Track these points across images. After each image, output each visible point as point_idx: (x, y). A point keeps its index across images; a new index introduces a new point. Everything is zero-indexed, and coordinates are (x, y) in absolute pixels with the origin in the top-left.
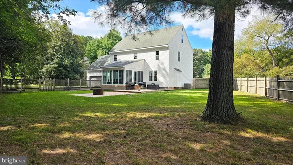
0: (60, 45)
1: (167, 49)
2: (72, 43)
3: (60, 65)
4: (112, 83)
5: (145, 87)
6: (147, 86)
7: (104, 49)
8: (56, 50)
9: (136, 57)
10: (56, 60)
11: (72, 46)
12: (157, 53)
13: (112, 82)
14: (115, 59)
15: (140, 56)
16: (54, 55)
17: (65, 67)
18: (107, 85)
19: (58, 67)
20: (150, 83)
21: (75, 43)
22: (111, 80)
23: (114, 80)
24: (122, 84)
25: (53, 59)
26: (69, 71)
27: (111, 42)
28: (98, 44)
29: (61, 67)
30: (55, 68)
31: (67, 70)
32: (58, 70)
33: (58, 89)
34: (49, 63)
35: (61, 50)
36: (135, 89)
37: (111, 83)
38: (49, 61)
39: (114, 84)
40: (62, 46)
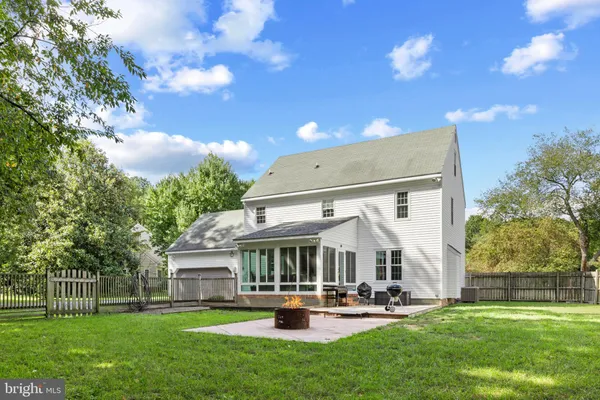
0: (78, 189)
1: (434, 184)
2: (110, 183)
3: (80, 242)
4: (277, 288)
5: (368, 298)
6: (373, 296)
7: (192, 201)
8: (67, 202)
9: (328, 212)
10: (68, 229)
11: (111, 190)
12: (402, 196)
13: (277, 283)
14: (261, 220)
15: (343, 209)
16: (63, 216)
17: (92, 248)
18: (257, 292)
19: (73, 247)
20: (382, 286)
21: (119, 184)
22: (271, 279)
23: (283, 278)
24: (313, 288)
25: (58, 226)
26: (102, 259)
27: (212, 183)
28: (176, 189)
29: (82, 247)
30: (66, 249)
31: (96, 256)
32: (75, 255)
33: (110, 308)
34: (48, 235)
35: (80, 202)
36: (346, 305)
37: (272, 288)
38: (47, 230)
39: (283, 288)
40: (80, 192)
